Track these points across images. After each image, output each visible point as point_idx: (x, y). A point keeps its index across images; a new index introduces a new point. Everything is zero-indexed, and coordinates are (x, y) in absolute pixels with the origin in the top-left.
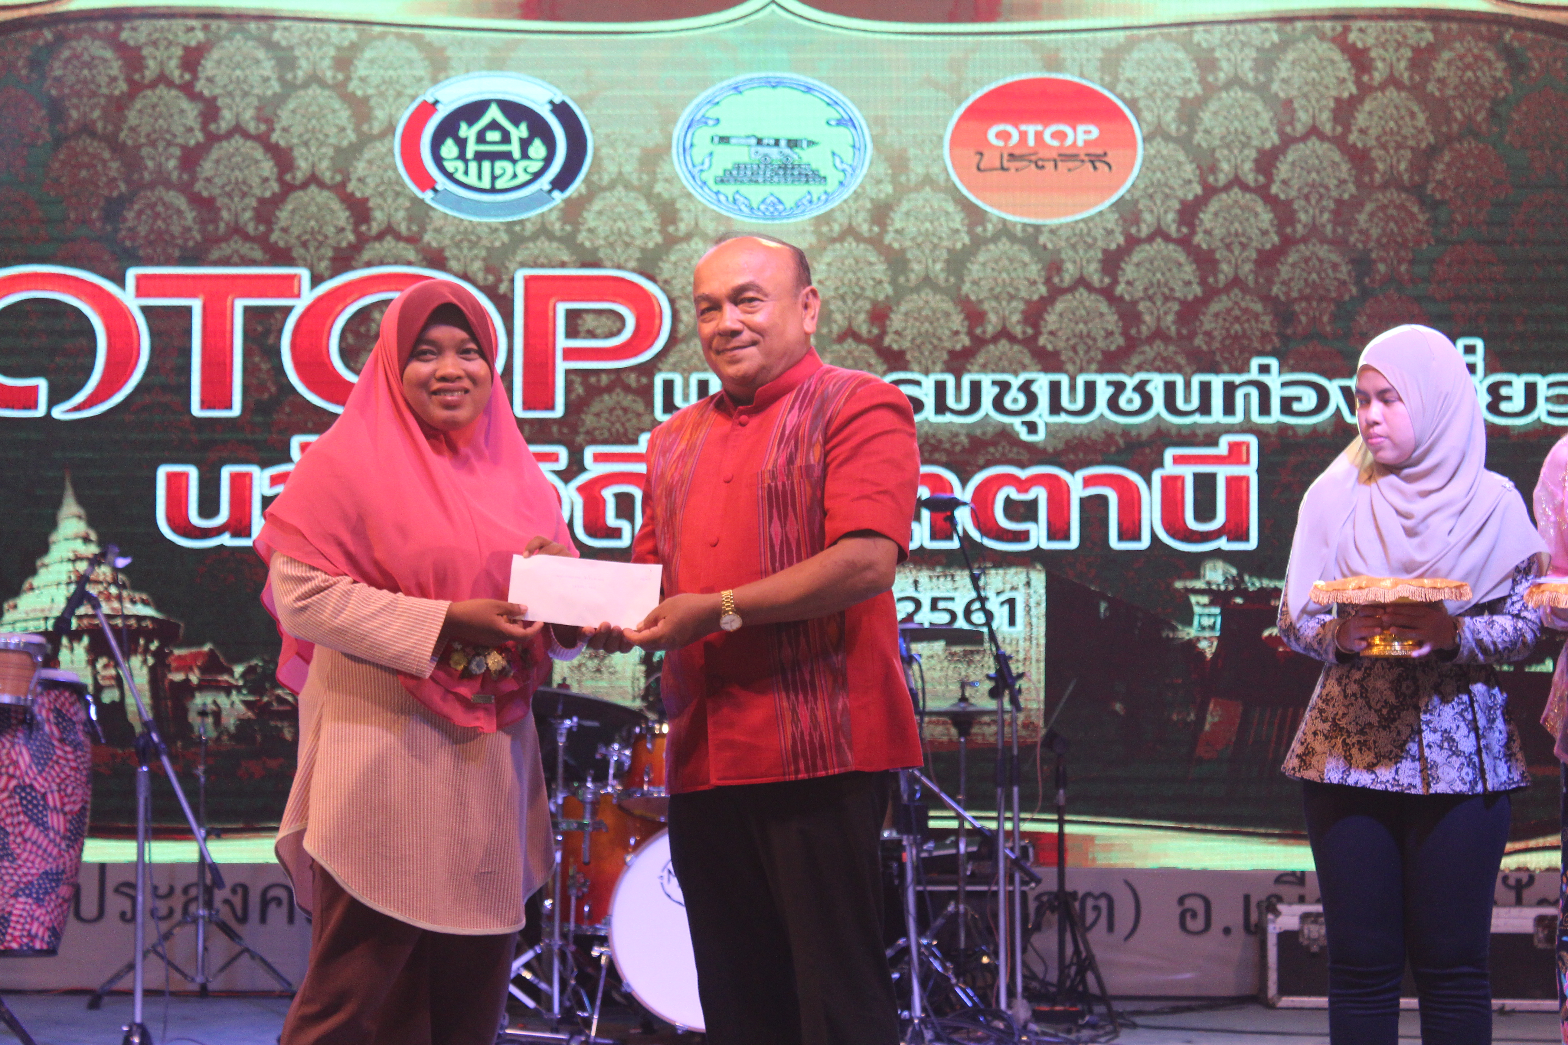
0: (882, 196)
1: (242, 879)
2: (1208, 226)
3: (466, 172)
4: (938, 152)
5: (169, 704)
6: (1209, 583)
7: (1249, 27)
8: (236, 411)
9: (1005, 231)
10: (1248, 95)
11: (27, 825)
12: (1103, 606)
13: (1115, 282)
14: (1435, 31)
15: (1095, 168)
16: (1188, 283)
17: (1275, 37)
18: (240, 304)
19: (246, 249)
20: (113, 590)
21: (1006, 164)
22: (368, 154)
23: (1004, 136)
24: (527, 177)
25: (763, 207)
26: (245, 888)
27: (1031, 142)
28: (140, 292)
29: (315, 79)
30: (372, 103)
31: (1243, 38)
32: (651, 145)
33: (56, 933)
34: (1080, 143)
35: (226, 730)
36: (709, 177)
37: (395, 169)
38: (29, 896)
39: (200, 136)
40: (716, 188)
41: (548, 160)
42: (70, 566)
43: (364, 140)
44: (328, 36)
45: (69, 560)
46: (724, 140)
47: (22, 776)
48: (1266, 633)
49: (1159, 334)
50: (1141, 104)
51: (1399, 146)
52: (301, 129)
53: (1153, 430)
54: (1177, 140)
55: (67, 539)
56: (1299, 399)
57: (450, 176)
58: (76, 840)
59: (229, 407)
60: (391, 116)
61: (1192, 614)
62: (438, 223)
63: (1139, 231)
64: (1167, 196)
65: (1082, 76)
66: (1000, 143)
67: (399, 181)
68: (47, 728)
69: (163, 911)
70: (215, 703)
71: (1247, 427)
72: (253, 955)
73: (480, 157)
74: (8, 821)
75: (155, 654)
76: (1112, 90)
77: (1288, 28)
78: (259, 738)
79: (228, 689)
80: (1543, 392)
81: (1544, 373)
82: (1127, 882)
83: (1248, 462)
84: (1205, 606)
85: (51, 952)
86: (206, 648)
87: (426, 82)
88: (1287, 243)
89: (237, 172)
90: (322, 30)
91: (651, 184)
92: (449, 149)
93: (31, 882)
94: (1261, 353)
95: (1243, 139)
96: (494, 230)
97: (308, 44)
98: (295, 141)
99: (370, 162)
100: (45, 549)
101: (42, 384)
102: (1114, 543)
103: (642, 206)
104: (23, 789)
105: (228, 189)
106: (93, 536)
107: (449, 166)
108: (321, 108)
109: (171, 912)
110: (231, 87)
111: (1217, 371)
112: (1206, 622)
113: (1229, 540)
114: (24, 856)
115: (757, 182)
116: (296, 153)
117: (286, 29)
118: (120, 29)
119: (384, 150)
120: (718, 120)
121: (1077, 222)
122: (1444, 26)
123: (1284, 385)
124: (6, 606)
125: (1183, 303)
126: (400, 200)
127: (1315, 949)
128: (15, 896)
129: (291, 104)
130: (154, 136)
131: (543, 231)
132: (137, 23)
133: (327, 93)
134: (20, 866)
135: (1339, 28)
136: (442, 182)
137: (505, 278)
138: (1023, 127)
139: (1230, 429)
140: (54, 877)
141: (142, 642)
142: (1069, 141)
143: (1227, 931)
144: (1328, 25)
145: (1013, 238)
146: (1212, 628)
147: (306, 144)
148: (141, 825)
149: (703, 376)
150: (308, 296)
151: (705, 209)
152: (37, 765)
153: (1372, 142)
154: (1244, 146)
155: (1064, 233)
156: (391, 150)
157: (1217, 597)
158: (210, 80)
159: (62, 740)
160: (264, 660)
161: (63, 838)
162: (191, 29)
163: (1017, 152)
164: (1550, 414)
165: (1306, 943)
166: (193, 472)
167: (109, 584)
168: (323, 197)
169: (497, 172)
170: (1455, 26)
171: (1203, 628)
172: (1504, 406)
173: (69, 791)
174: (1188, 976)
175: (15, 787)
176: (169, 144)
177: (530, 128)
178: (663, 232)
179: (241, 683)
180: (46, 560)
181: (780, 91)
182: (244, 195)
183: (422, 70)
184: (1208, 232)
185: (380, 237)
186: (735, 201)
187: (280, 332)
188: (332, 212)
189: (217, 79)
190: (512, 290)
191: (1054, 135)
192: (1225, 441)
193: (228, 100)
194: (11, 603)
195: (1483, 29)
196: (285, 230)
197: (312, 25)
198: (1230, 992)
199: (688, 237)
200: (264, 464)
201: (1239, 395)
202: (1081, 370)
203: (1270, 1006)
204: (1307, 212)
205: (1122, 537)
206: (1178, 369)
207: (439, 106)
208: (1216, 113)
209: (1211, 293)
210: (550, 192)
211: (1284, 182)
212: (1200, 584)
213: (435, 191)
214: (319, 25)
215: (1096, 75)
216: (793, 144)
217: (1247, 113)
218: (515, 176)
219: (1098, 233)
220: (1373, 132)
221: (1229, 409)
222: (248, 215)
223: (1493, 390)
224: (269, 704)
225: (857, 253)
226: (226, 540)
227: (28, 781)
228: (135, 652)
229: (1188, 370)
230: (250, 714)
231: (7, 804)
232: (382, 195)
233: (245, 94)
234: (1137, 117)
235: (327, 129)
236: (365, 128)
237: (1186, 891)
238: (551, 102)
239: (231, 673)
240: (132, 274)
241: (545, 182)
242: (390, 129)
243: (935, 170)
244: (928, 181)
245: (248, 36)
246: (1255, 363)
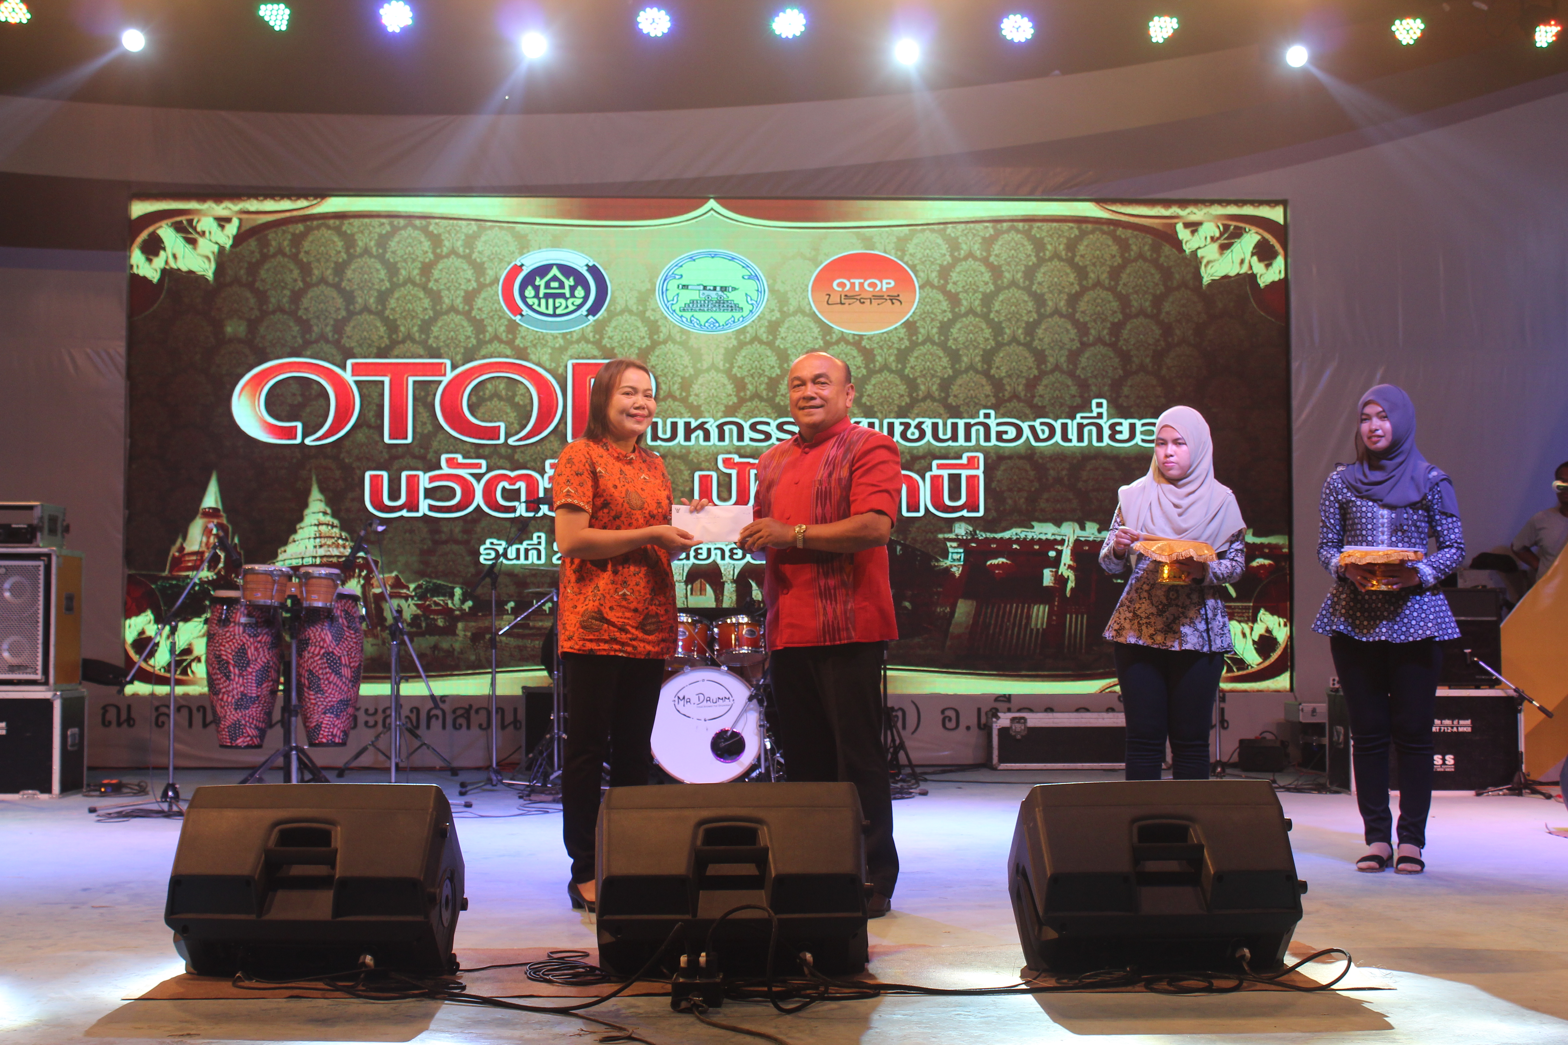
0: (774, 318)
1: (416, 704)
2: (956, 336)
3: (539, 305)
4: (805, 294)
5: (373, 606)
6: (957, 535)
7: (977, 226)
8: (409, 440)
9: (843, 338)
10: (977, 263)
11: (331, 674)
12: (899, 548)
13: (904, 367)
14: (1079, 228)
15: (893, 303)
16: (945, 368)
17: (992, 231)
18: (411, 380)
19: (414, 348)
20: (340, 542)
21: (843, 301)
22: (484, 295)
23: (842, 285)
24: (575, 307)
25: (707, 325)
26: (418, 710)
27: (857, 289)
28: (354, 373)
29: (453, 252)
30: (486, 266)
31: (974, 232)
32: (644, 289)
33: (346, 733)
34: (884, 289)
35: (405, 620)
36: (676, 307)
37: (499, 303)
38: (332, 713)
39: (388, 285)
40: (680, 314)
41: (586, 298)
42: (316, 528)
43: (481, 287)
44: (461, 227)
45: (315, 525)
46: (685, 287)
47: (327, 647)
48: (989, 563)
49: (929, 396)
50: (918, 268)
51: (1060, 292)
52: (446, 281)
53: (926, 450)
54: (937, 288)
55: (314, 513)
56: (1006, 432)
57: (530, 307)
58: (356, 682)
59: (406, 438)
60: (496, 273)
61: (948, 552)
62: (523, 334)
63: (917, 339)
64: (933, 320)
65: (885, 252)
66: (840, 289)
67: (501, 309)
68: (340, 620)
69: (371, 723)
70: (399, 606)
71: (978, 448)
72: (428, 747)
73: (547, 296)
74: (320, 672)
75: (365, 578)
76: (902, 260)
77: (999, 226)
78: (424, 625)
79: (406, 598)
80: (1139, 429)
81: (1140, 418)
82: (913, 702)
83: (978, 468)
84: (955, 548)
85: (343, 744)
86: (394, 574)
87: (516, 254)
88: (999, 345)
89: (409, 305)
90: (457, 225)
91: (644, 312)
92: (530, 292)
93: (332, 706)
94: (986, 407)
95: (974, 287)
96: (555, 337)
97: (449, 232)
98: (442, 287)
99: (485, 299)
100: (301, 519)
101: (299, 425)
102: (905, 513)
103: (639, 324)
104: (328, 654)
105: (404, 314)
106: (329, 511)
107: (530, 301)
108: (457, 269)
109: (376, 723)
110: (405, 257)
111: (961, 418)
112: (956, 556)
113: (968, 511)
114: (329, 691)
115: (704, 311)
116: (443, 294)
117: (436, 224)
118: (342, 224)
119: (492, 292)
120: (682, 276)
121: (883, 333)
122: (1084, 226)
123: (998, 424)
124: (279, 551)
125: (942, 379)
126: (502, 321)
127: (1019, 737)
128: (325, 713)
129: (440, 266)
130: (362, 285)
131: (583, 338)
132: (352, 220)
133: (460, 260)
134: (327, 697)
135: (1027, 227)
136: (525, 310)
137: (562, 365)
138: (852, 281)
139: (969, 449)
140: (345, 703)
141: (357, 571)
142: (878, 288)
143: (968, 728)
144: (1021, 225)
145: (847, 343)
146: (959, 560)
147: (448, 289)
148: (393, 674)
149: (674, 420)
150: (450, 375)
151: (675, 326)
152: (336, 641)
153: (1046, 290)
154: (975, 292)
155: (877, 339)
156: (497, 292)
157: (962, 543)
158: (394, 252)
159: (349, 627)
160: (427, 582)
161: (350, 681)
162: (383, 224)
163: (849, 294)
164: (1143, 441)
165: (1013, 734)
166: (385, 475)
167: (338, 538)
168: (458, 318)
169: (557, 305)
170: (1090, 226)
171: (954, 560)
172: (1118, 437)
173: (353, 655)
174: (946, 753)
175: (323, 654)
176: (371, 289)
177: (575, 280)
178: (651, 338)
179: (413, 594)
180: (302, 525)
181: (715, 259)
182: (413, 318)
183: (513, 246)
184: (955, 340)
185: (491, 341)
186: (691, 321)
187: (435, 395)
188: (463, 327)
189: (398, 252)
190: (566, 372)
191: (870, 285)
192: (965, 456)
193: (404, 264)
194: (283, 549)
195: (1105, 228)
196: (437, 338)
197: (451, 222)
198: (970, 761)
199: (665, 342)
200: (426, 471)
201: (973, 430)
202: (886, 418)
203: (994, 769)
204: (1010, 328)
205: (908, 511)
206: (940, 416)
207: (524, 268)
208: (959, 273)
209: (957, 373)
210: (587, 316)
211: (997, 311)
212: (952, 536)
213: (522, 315)
214: (455, 222)
215: (893, 251)
216: (724, 289)
217: (977, 273)
218: (567, 307)
219: (895, 339)
220: (1046, 285)
221: (968, 438)
222: (416, 329)
223: (1112, 427)
224: (430, 605)
225: (760, 350)
226: (404, 513)
227: (331, 650)
228: (353, 577)
229: (945, 416)
230: (419, 612)
231: (319, 662)
232: (492, 317)
233: (414, 261)
234: (916, 276)
235: (459, 281)
236: (482, 280)
237: (945, 707)
238: (587, 265)
239: (408, 588)
240: (349, 363)
241: (584, 311)
242: (497, 280)
243: (804, 303)
244: (800, 311)
245: (415, 227)
246: (982, 412)
